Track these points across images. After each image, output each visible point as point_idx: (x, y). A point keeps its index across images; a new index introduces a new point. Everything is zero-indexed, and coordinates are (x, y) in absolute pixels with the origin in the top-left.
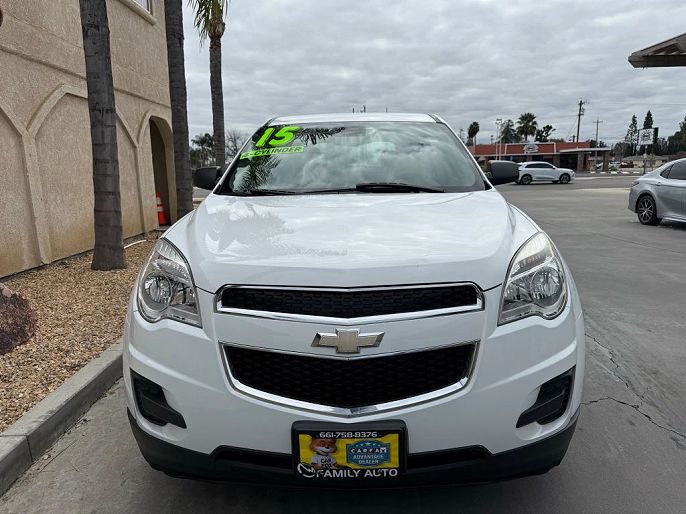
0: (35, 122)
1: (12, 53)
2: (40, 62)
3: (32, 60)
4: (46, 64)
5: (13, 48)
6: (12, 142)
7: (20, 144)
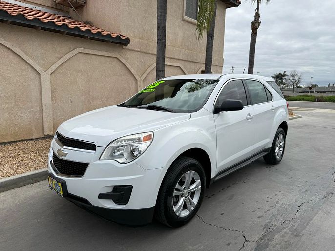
0: (144, 75)
1: (138, 51)
2: (149, 53)
3: (146, 53)
4: (151, 54)
5: (139, 50)
6: (134, 82)
7: (137, 83)
